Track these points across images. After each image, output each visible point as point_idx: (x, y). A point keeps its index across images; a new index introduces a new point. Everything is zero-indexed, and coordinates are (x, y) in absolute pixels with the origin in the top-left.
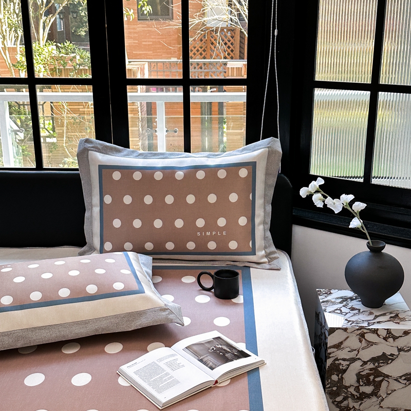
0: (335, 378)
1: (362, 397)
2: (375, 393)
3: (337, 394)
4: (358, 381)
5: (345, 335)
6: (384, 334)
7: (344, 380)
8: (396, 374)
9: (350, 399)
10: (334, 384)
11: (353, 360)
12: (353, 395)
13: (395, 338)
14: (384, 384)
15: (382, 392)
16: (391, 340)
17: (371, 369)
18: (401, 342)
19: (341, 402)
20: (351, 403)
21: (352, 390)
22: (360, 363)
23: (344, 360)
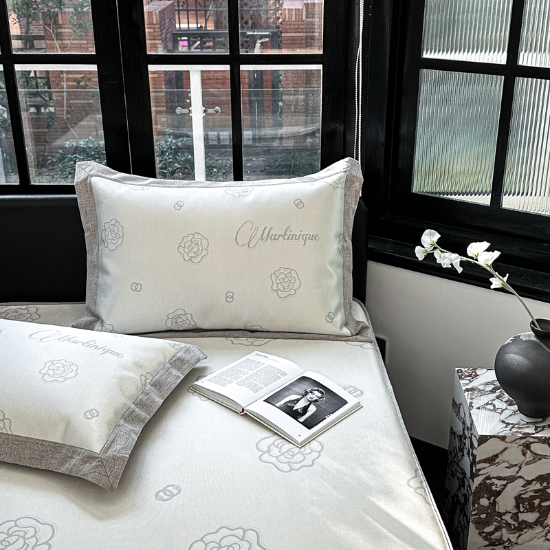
0: (484, 502)
1: (522, 526)
2: (540, 522)
3: (487, 523)
4: (517, 507)
5: (502, 445)
7: (497, 506)
9: (504, 530)
10: (482, 509)
11: (511, 479)
12: (508, 525)
17: (536, 491)
19: (492, 533)
20: (505, 534)
21: (507, 518)
22: (521, 482)
23: (499, 478)
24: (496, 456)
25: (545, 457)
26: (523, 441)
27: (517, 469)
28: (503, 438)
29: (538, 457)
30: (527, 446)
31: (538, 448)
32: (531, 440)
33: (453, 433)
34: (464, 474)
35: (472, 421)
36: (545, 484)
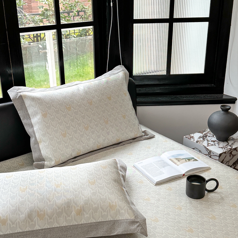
24: (223, 160)
25: (235, 155)
26: (230, 151)
27: (228, 163)
28: (225, 153)
29: (234, 156)
30: (231, 153)
31: (234, 153)
32: (232, 150)
36: (235, 166)
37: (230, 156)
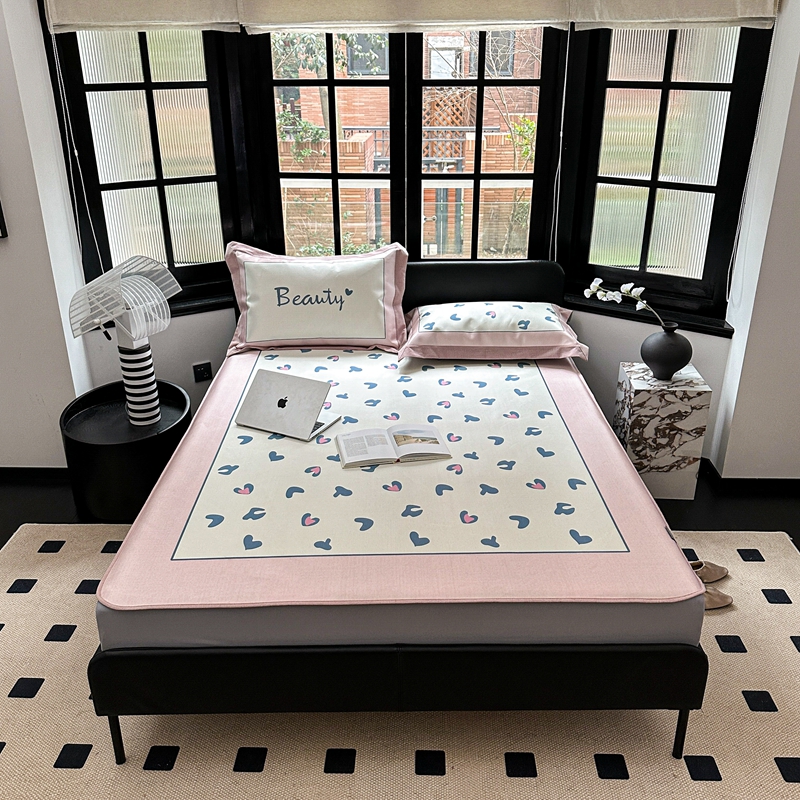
0: (637, 431)
1: (659, 447)
2: (669, 444)
3: (638, 444)
4: (656, 434)
5: (648, 395)
6: (681, 395)
7: (644, 434)
8: (688, 429)
9: (648, 449)
10: (635, 436)
11: (653, 417)
12: (650, 446)
13: (689, 398)
14: (678, 436)
15: (675, 444)
16: (686, 400)
17: (667, 424)
18: (694, 402)
19: (641, 451)
20: (648, 452)
21: (650, 441)
22: (659, 419)
23: (646, 416)
24: (645, 402)
26: (660, 393)
27: (656, 410)
28: (649, 391)
29: (669, 403)
30: (663, 396)
31: (669, 397)
32: (665, 392)
33: (617, 402)
34: (625, 420)
35: (631, 385)
36: (672, 420)
37: (661, 401)
